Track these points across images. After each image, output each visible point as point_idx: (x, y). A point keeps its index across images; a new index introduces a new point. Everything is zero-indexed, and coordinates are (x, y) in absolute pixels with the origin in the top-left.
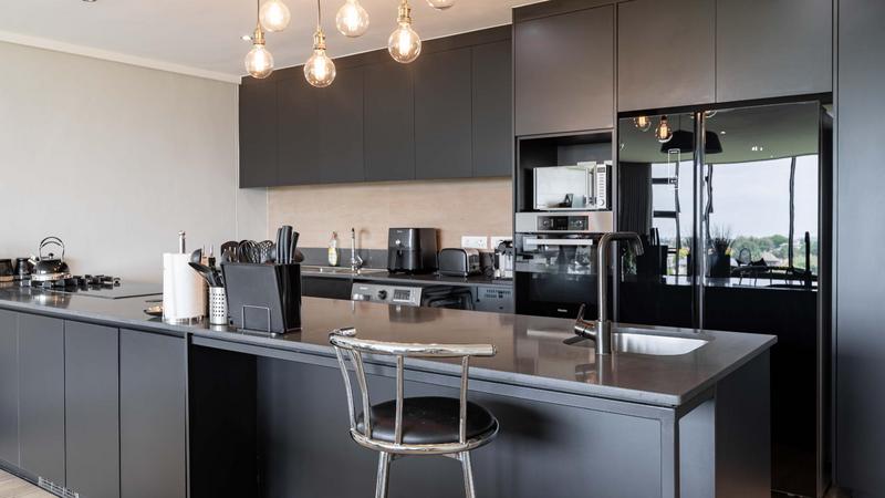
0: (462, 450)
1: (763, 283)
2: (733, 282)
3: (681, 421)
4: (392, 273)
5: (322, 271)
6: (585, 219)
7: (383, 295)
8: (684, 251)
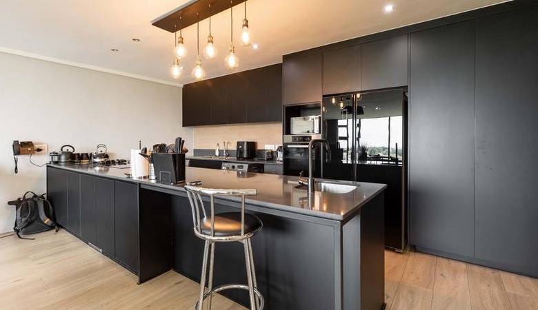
0: (244, 239)
1: (379, 163)
2: (368, 162)
3: (344, 227)
4: (238, 159)
5: (213, 158)
6: (311, 137)
7: (233, 167)
8: (350, 152)
